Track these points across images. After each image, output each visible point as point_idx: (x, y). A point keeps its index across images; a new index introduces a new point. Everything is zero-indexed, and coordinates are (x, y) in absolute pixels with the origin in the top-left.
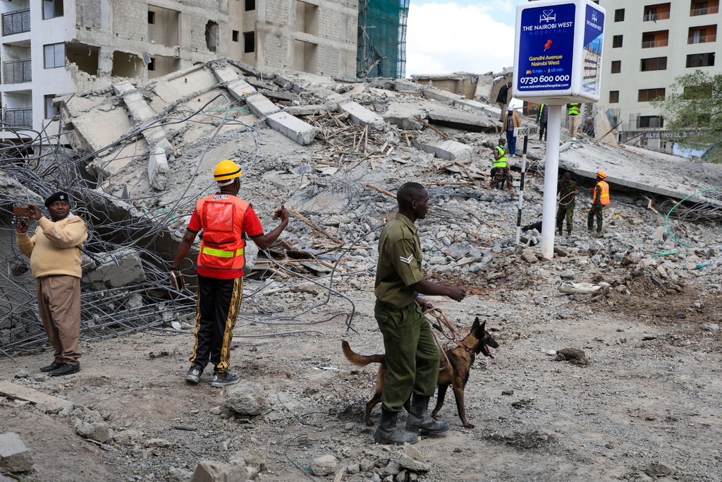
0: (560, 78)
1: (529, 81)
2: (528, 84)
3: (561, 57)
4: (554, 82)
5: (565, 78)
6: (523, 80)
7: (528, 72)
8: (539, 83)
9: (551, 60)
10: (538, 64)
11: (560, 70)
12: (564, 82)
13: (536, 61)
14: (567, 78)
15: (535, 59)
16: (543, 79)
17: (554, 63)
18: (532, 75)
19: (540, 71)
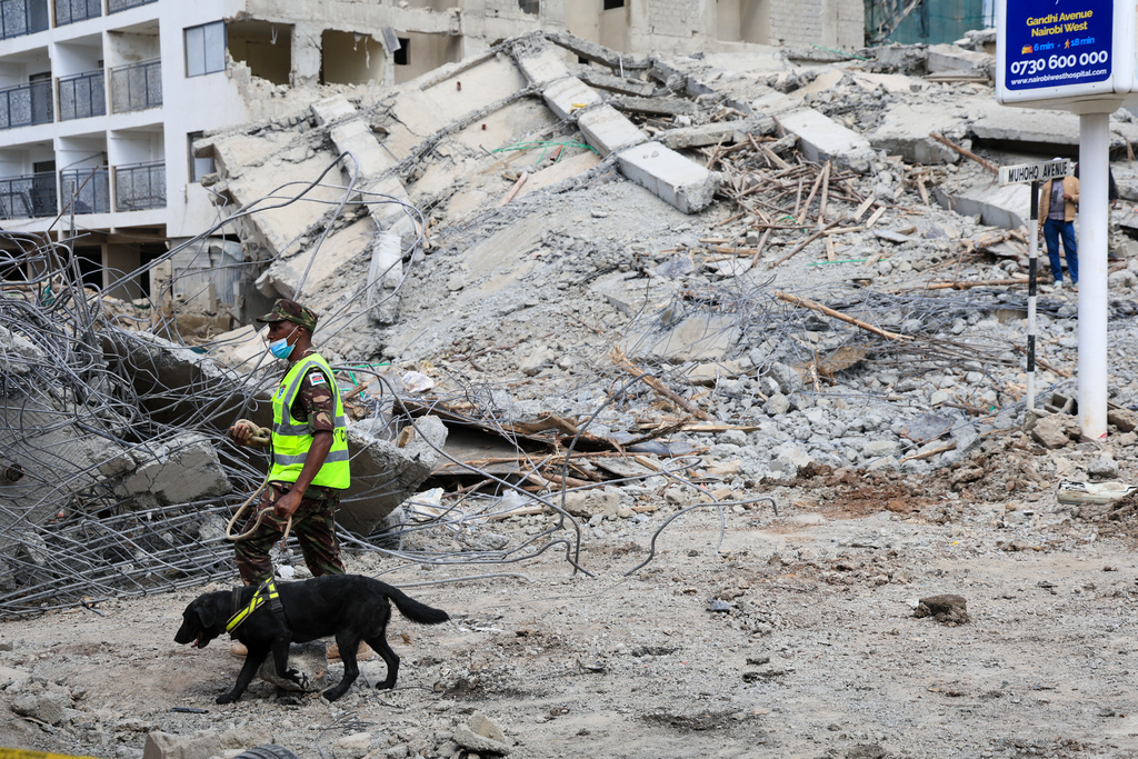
0: (1089, 59)
1: (1029, 68)
2: (1026, 76)
3: (1089, 14)
4: (1078, 68)
5: (1098, 57)
6: (1015, 68)
7: (1025, 50)
8: (1047, 71)
9: (1070, 21)
10: (1044, 32)
11: (1089, 41)
12: (1098, 66)
13: (1041, 26)
14: (1103, 57)
15: (1037, 22)
16: (1055, 62)
17: (1076, 27)
18: (1034, 56)
19: (1049, 46)
